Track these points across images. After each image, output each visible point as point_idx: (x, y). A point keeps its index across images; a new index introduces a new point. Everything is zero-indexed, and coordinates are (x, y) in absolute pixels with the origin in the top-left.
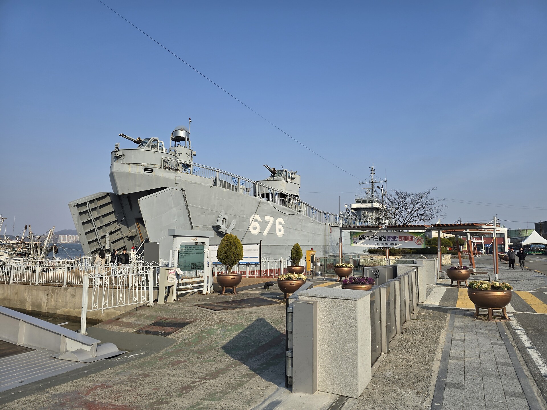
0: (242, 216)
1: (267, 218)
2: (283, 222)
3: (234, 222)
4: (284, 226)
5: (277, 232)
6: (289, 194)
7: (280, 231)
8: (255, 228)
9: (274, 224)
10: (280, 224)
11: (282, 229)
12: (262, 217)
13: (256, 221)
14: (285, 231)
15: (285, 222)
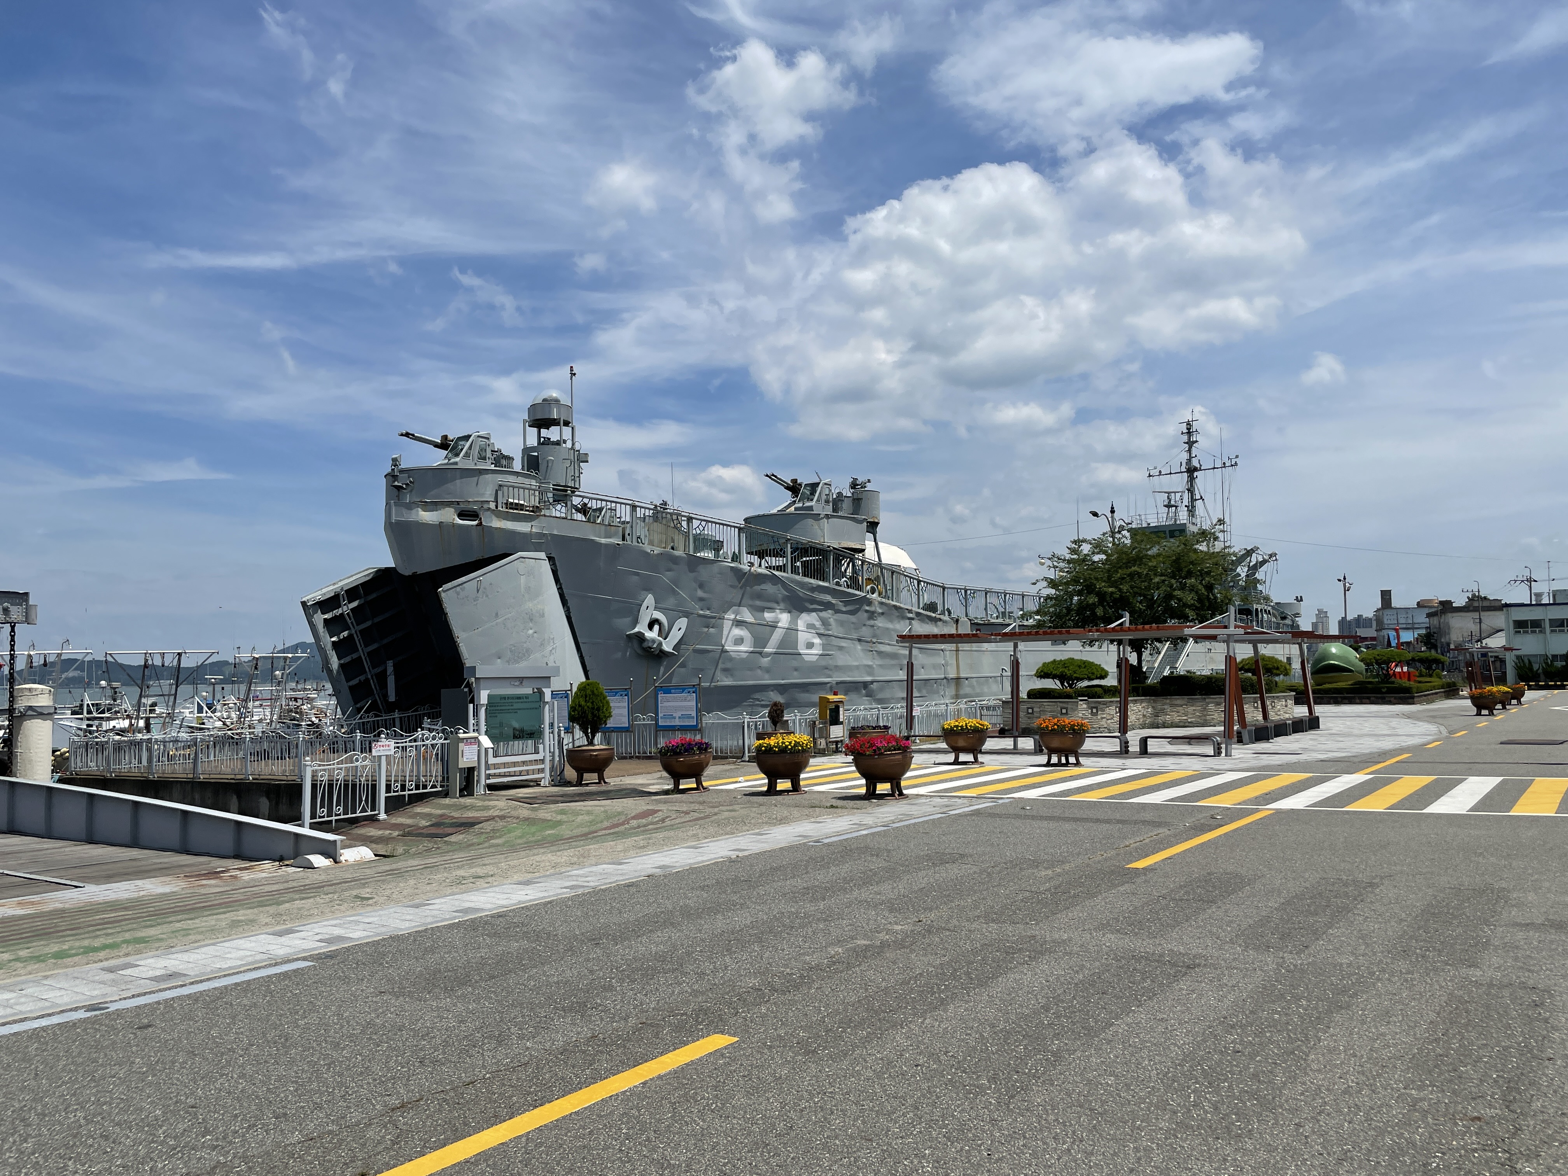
0: (701, 612)
1: (770, 615)
2: (818, 624)
5: (802, 649)
6: (834, 547)
7: (810, 645)
8: (739, 641)
9: (792, 630)
10: (810, 626)
11: (817, 641)
12: (758, 612)
14: (824, 646)
15: (825, 623)
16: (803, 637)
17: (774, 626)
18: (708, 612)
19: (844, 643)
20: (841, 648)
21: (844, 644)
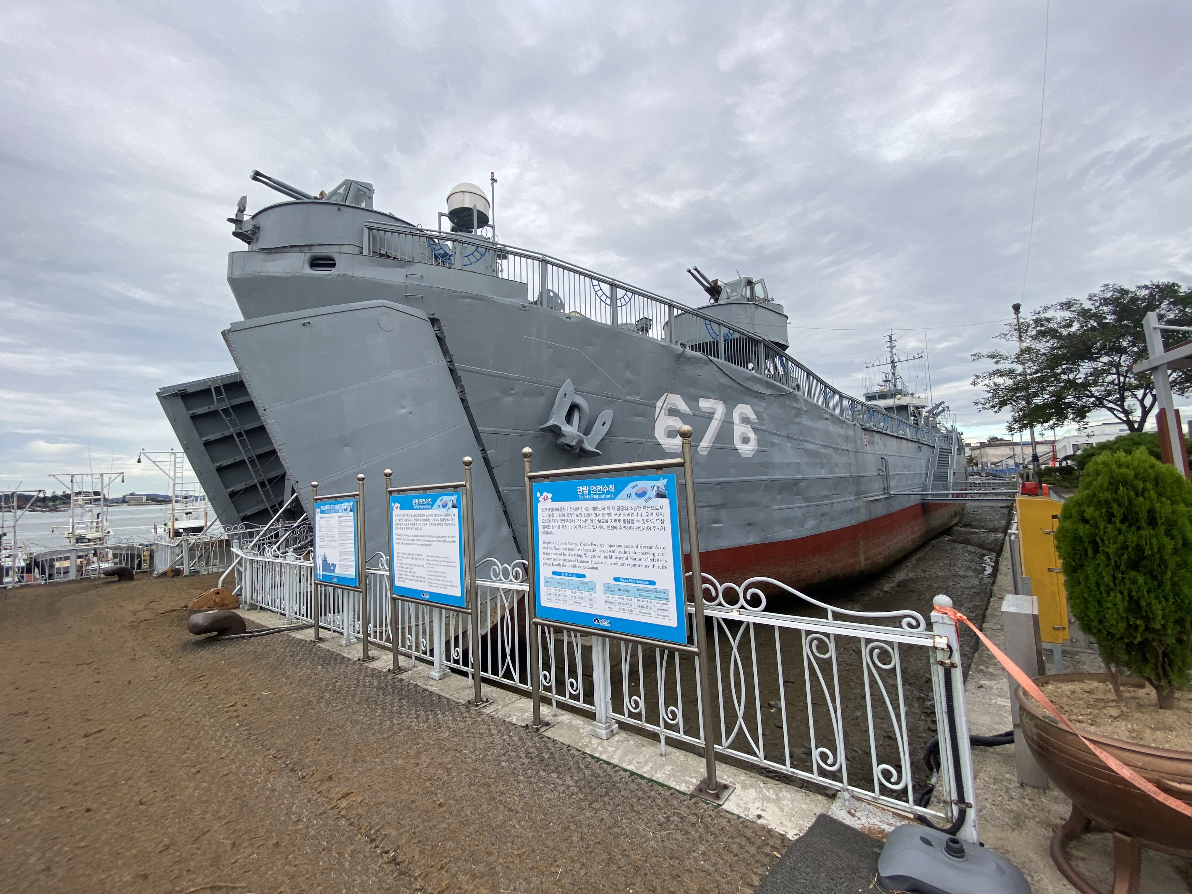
0: (630, 398)
1: (705, 404)
2: (752, 416)
3: (607, 416)
4: (756, 426)
5: (738, 444)
6: (763, 339)
7: (746, 440)
8: (673, 433)
9: (727, 424)
10: (745, 420)
11: (752, 436)
12: (692, 400)
13: (673, 412)
14: (760, 442)
15: (759, 416)
16: (739, 430)
17: (709, 416)
18: (637, 398)
20: (774, 445)
21: (776, 441)
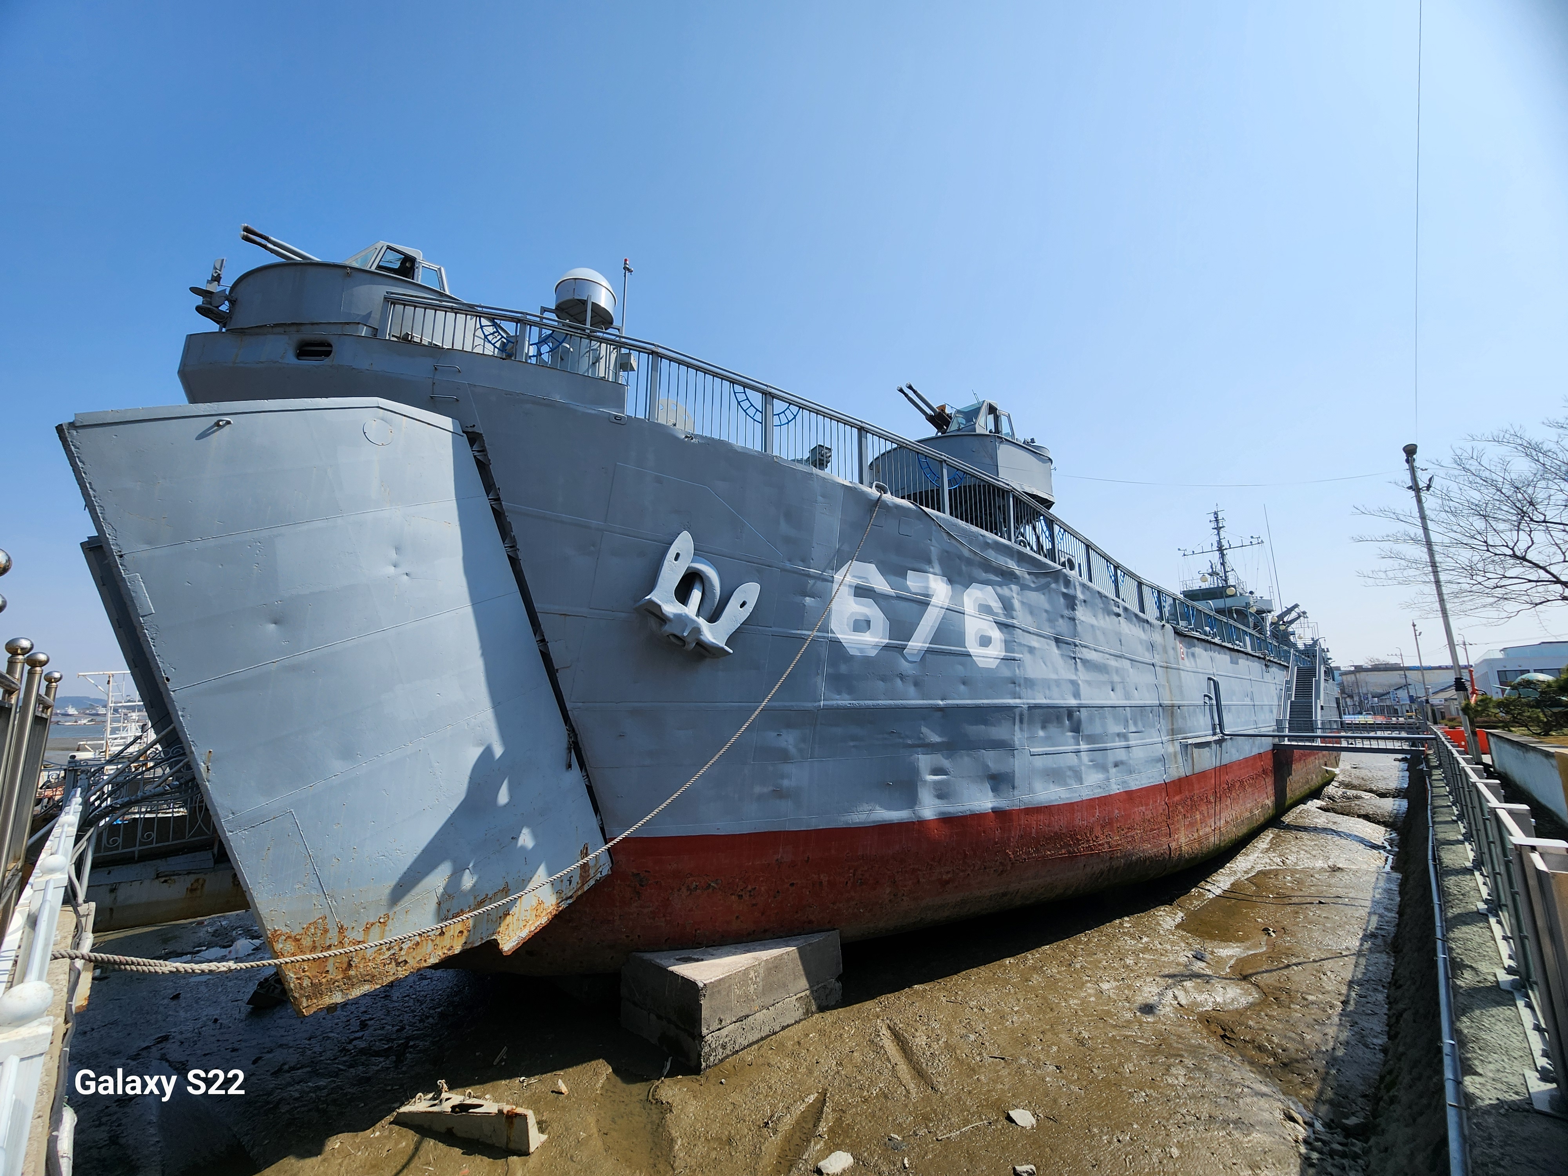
0: (788, 565)
1: (917, 581)
2: (996, 605)
3: (748, 593)
4: (1002, 619)
5: (972, 647)
6: (1014, 488)
7: (985, 641)
8: (862, 625)
9: (954, 613)
10: (985, 609)
11: (996, 634)
12: (895, 573)
13: (862, 592)
14: (1008, 645)
15: (1007, 606)
16: (974, 624)
17: (923, 602)
18: (801, 566)
19: (1035, 642)
20: (1031, 650)
21: (1036, 644)
